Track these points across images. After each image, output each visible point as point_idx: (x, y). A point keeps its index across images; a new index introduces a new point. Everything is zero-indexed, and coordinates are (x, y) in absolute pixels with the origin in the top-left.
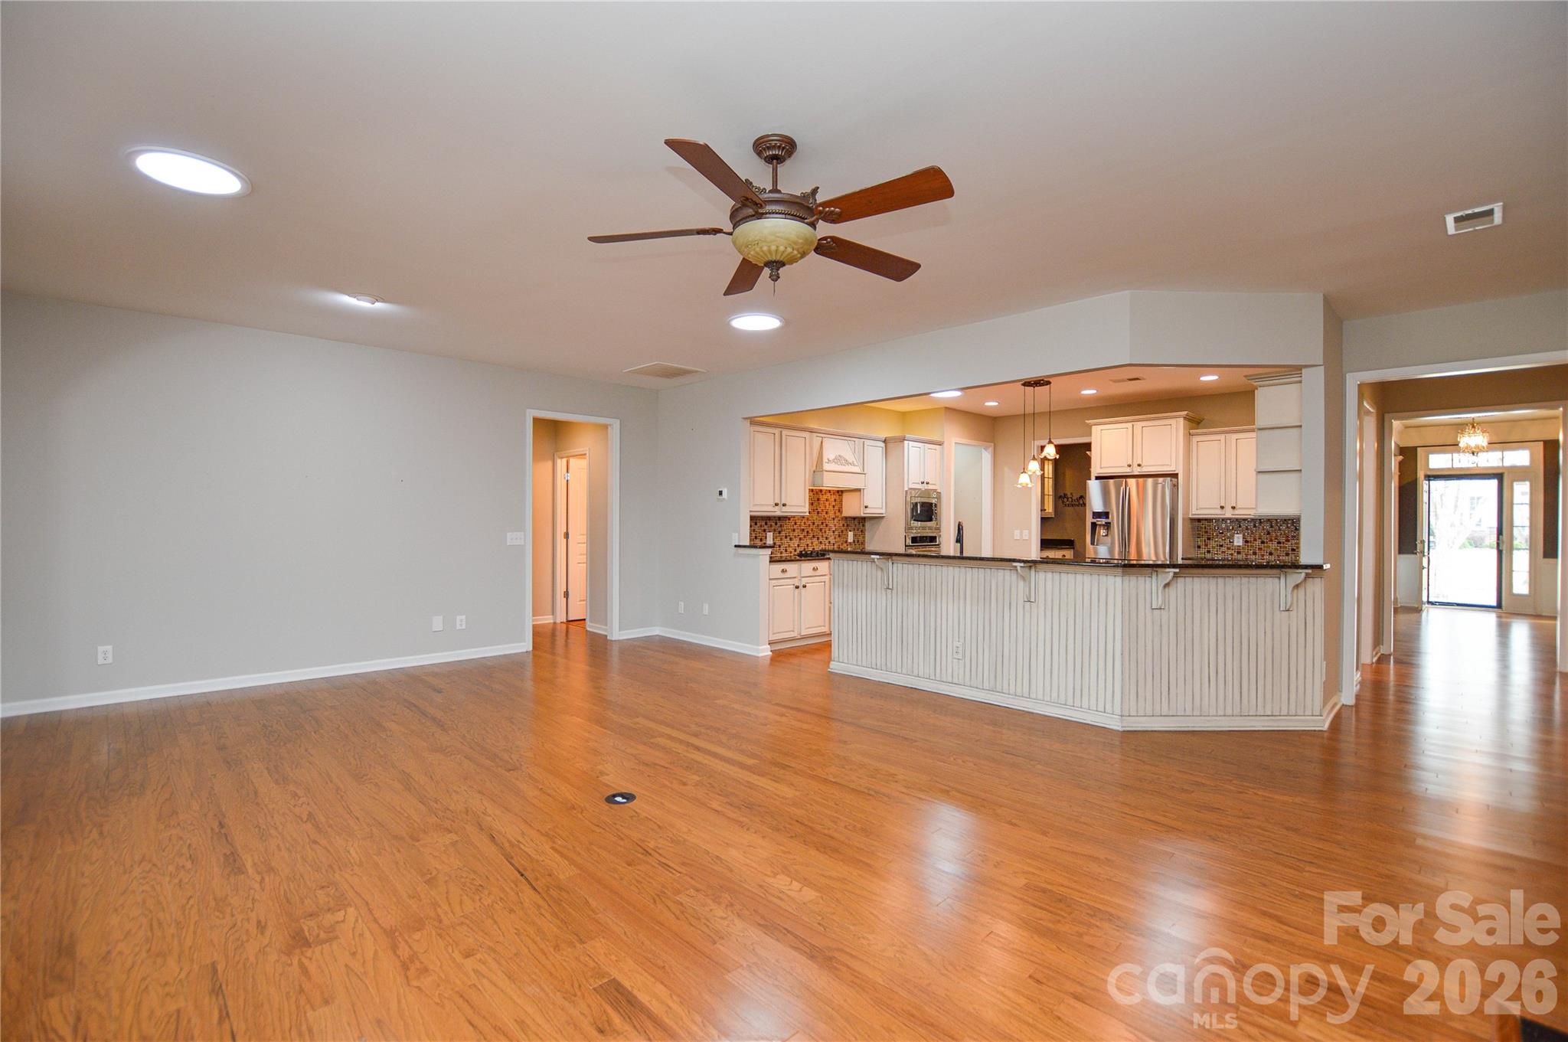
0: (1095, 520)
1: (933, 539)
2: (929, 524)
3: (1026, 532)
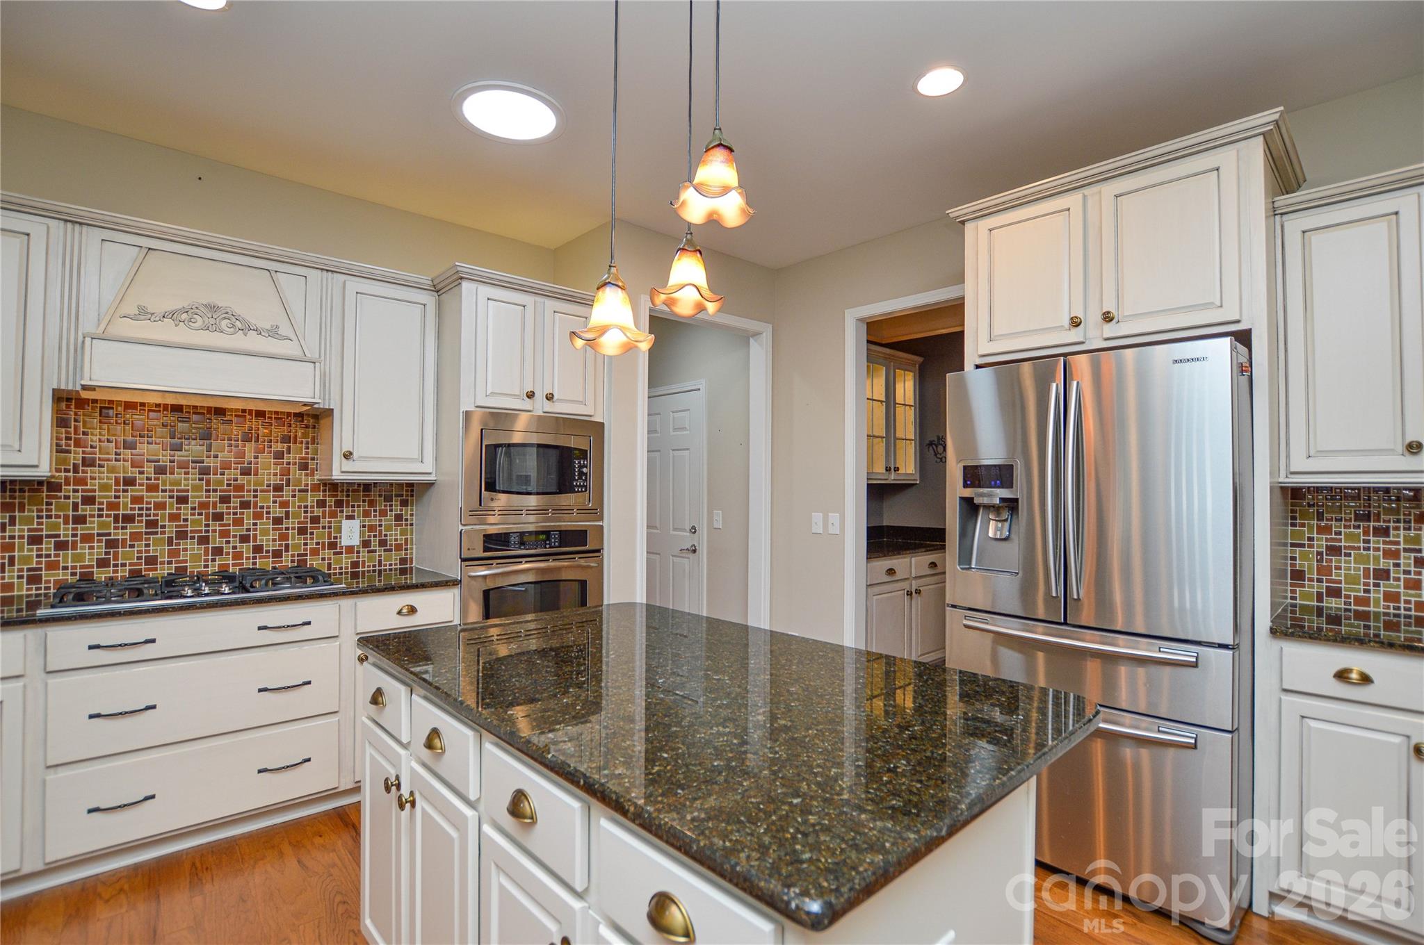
0: (968, 493)
1: (578, 537)
2: (568, 500)
3: (834, 517)
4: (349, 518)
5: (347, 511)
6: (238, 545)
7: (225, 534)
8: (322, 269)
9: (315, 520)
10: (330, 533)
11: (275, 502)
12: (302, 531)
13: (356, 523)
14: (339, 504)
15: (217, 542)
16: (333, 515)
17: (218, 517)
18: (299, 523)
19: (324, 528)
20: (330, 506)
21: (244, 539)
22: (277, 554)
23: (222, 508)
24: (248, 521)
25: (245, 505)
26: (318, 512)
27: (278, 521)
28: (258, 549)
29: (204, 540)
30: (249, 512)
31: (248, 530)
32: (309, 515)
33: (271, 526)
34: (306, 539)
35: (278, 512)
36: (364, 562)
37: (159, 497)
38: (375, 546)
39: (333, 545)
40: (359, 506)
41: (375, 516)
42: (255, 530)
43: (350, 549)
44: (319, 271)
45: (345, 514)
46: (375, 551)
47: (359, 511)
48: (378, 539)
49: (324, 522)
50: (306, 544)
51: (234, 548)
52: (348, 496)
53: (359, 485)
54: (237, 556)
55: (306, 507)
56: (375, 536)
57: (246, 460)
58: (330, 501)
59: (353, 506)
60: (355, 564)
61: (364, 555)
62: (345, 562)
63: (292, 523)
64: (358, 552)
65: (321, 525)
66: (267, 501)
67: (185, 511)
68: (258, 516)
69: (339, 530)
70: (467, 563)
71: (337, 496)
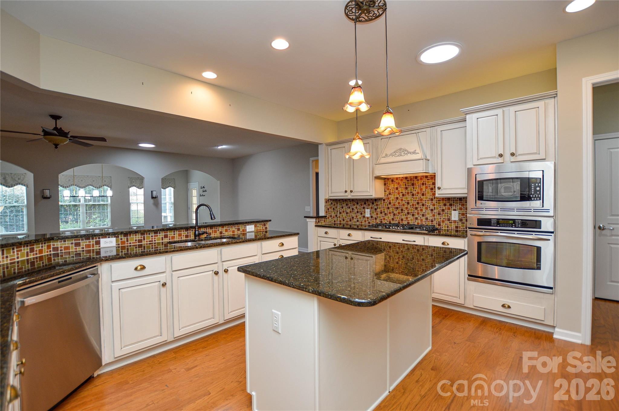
4: (454, 210)
5: (453, 207)
6: (422, 217)
7: (418, 214)
8: (430, 127)
9: (443, 210)
10: (448, 215)
11: (431, 204)
12: (439, 214)
13: (457, 212)
14: (451, 205)
15: (416, 216)
16: (449, 209)
17: (416, 208)
18: (438, 211)
19: (446, 213)
20: (448, 206)
21: (423, 215)
22: (432, 221)
23: (417, 206)
24: (424, 210)
25: (423, 205)
26: (444, 208)
27: (432, 210)
28: (427, 219)
29: (413, 215)
30: (424, 207)
31: (424, 213)
32: (441, 209)
33: (430, 212)
34: (440, 217)
35: (432, 207)
36: (460, 227)
37: (397, 203)
38: (464, 221)
39: (449, 220)
40: (458, 206)
41: (464, 210)
42: (426, 213)
43: (455, 221)
44: (430, 128)
45: (453, 209)
46: (464, 223)
47: (458, 208)
48: (465, 218)
49: (446, 211)
50: (440, 218)
51: (421, 218)
52: (454, 202)
53: (458, 198)
54: (422, 220)
55: (440, 206)
56: (464, 217)
57: (423, 191)
58: (448, 204)
59: (456, 206)
60: (457, 227)
61: (460, 224)
62: (453, 226)
63: (436, 211)
64: (458, 223)
65: (445, 212)
66: (429, 204)
67: (409, 207)
68: (427, 208)
69: (451, 214)
70: (471, 230)
71: (450, 202)
